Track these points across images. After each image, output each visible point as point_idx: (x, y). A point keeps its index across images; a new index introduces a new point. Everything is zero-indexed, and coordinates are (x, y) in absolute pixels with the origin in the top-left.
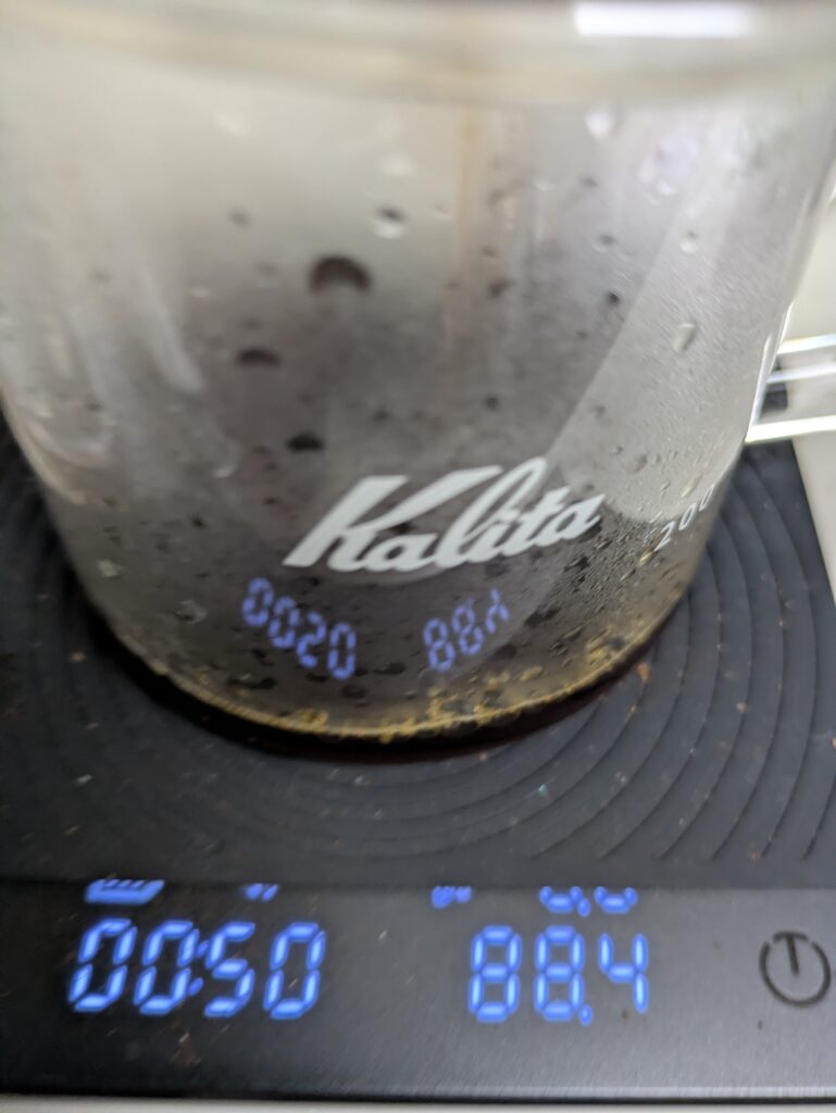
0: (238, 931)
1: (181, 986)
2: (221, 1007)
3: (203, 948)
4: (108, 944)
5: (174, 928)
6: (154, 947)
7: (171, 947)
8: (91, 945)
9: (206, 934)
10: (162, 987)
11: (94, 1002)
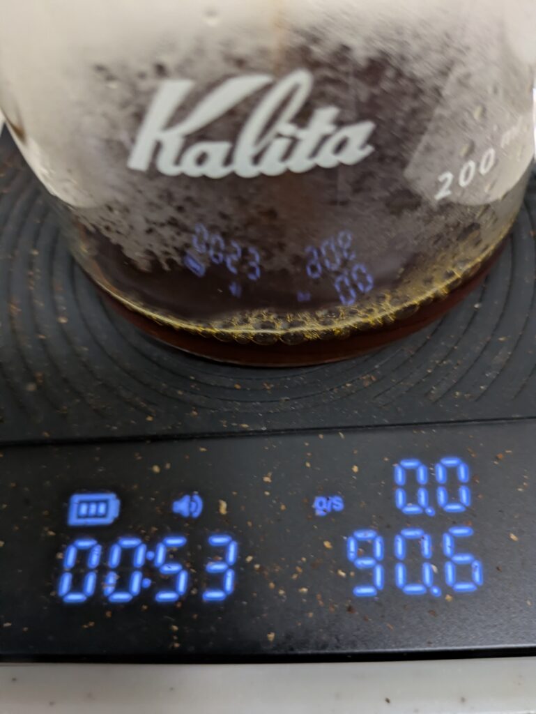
0: (176, 542)
1: (136, 582)
2: (166, 596)
3: (151, 555)
4: (83, 555)
5: (128, 542)
6: (115, 558)
7: (128, 555)
8: (71, 558)
9: (151, 546)
10: (123, 585)
11: (76, 597)
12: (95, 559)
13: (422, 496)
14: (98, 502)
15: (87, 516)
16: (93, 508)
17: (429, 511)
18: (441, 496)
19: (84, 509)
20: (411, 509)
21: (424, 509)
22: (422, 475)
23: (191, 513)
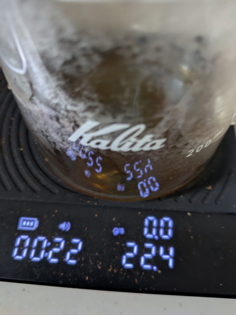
1: (42, 254)
4: (23, 241)
5: (41, 238)
7: (40, 243)
8: (18, 242)
11: (19, 258)
12: (27, 243)
13: (154, 231)
14: (30, 221)
15: (25, 226)
16: (28, 224)
17: (156, 237)
18: (161, 232)
19: (25, 223)
20: (149, 236)
21: (154, 236)
22: (155, 223)
23: (66, 229)
